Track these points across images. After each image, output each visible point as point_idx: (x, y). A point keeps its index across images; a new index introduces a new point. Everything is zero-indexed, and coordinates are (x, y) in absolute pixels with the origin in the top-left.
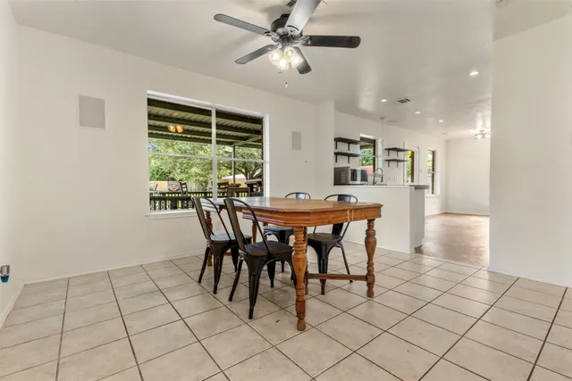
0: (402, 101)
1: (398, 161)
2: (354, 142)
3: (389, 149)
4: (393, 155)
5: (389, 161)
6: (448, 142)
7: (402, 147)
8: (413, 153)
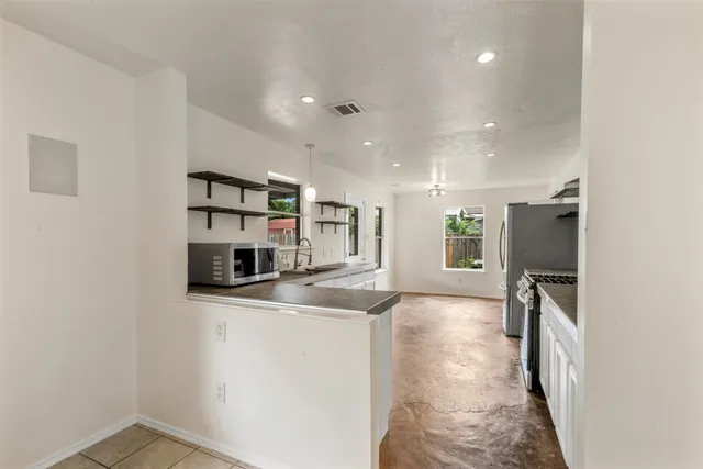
0: (344, 110)
1: (336, 223)
2: (256, 187)
3: (322, 204)
4: (329, 214)
5: (322, 223)
6: (396, 196)
7: (342, 202)
8: (356, 209)
